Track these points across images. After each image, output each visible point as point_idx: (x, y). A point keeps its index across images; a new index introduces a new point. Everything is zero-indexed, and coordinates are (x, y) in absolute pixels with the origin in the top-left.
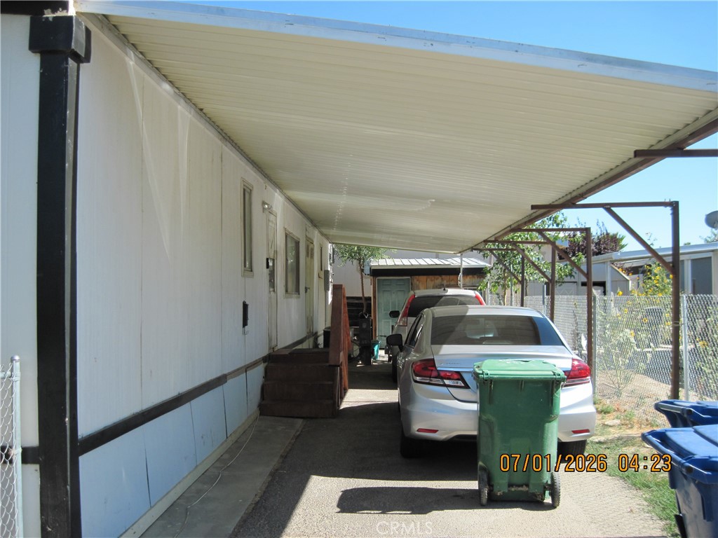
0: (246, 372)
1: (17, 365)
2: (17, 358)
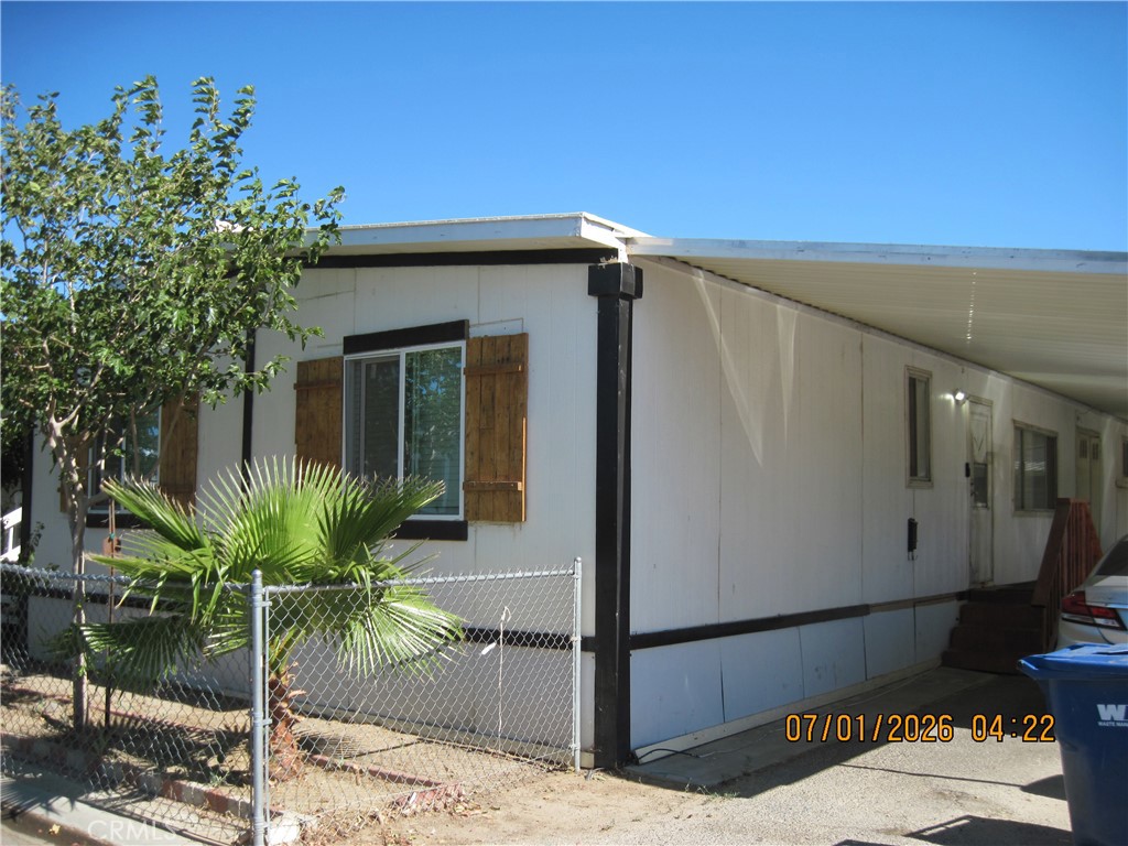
0: (914, 606)
1: (579, 565)
2: (579, 559)
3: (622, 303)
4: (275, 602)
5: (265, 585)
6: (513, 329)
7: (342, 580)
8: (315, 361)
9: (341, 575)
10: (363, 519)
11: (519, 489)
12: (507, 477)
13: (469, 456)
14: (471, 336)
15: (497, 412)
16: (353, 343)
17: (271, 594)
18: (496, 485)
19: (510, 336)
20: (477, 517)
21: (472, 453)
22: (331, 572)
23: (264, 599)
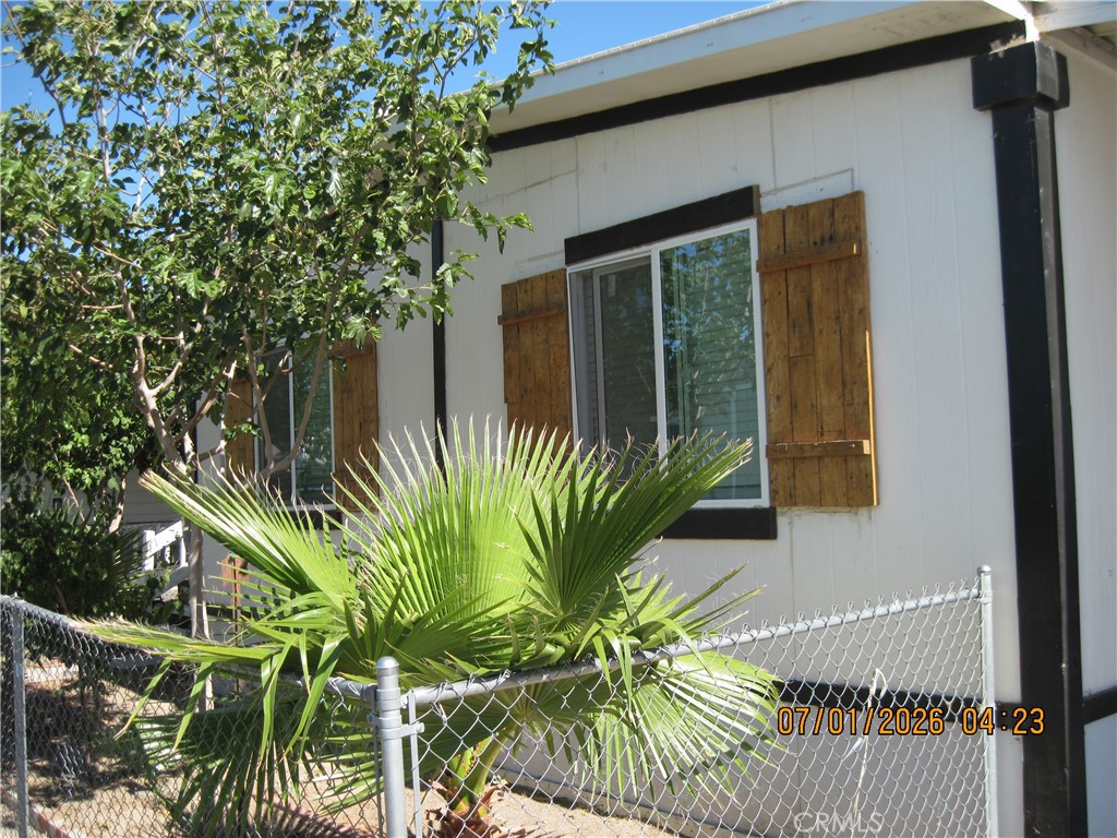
1: (987, 580)
2: (986, 568)
3: (1040, 114)
4: (432, 723)
5: (404, 687)
6: (836, 188)
7: (570, 660)
8: (526, 280)
9: (570, 653)
10: (608, 523)
11: (866, 451)
12: (842, 433)
13: (774, 402)
14: (764, 210)
15: (817, 327)
16: (578, 247)
17: (421, 709)
18: (825, 447)
19: (833, 200)
20: (792, 500)
21: (778, 398)
22: (549, 648)
23: (406, 720)
